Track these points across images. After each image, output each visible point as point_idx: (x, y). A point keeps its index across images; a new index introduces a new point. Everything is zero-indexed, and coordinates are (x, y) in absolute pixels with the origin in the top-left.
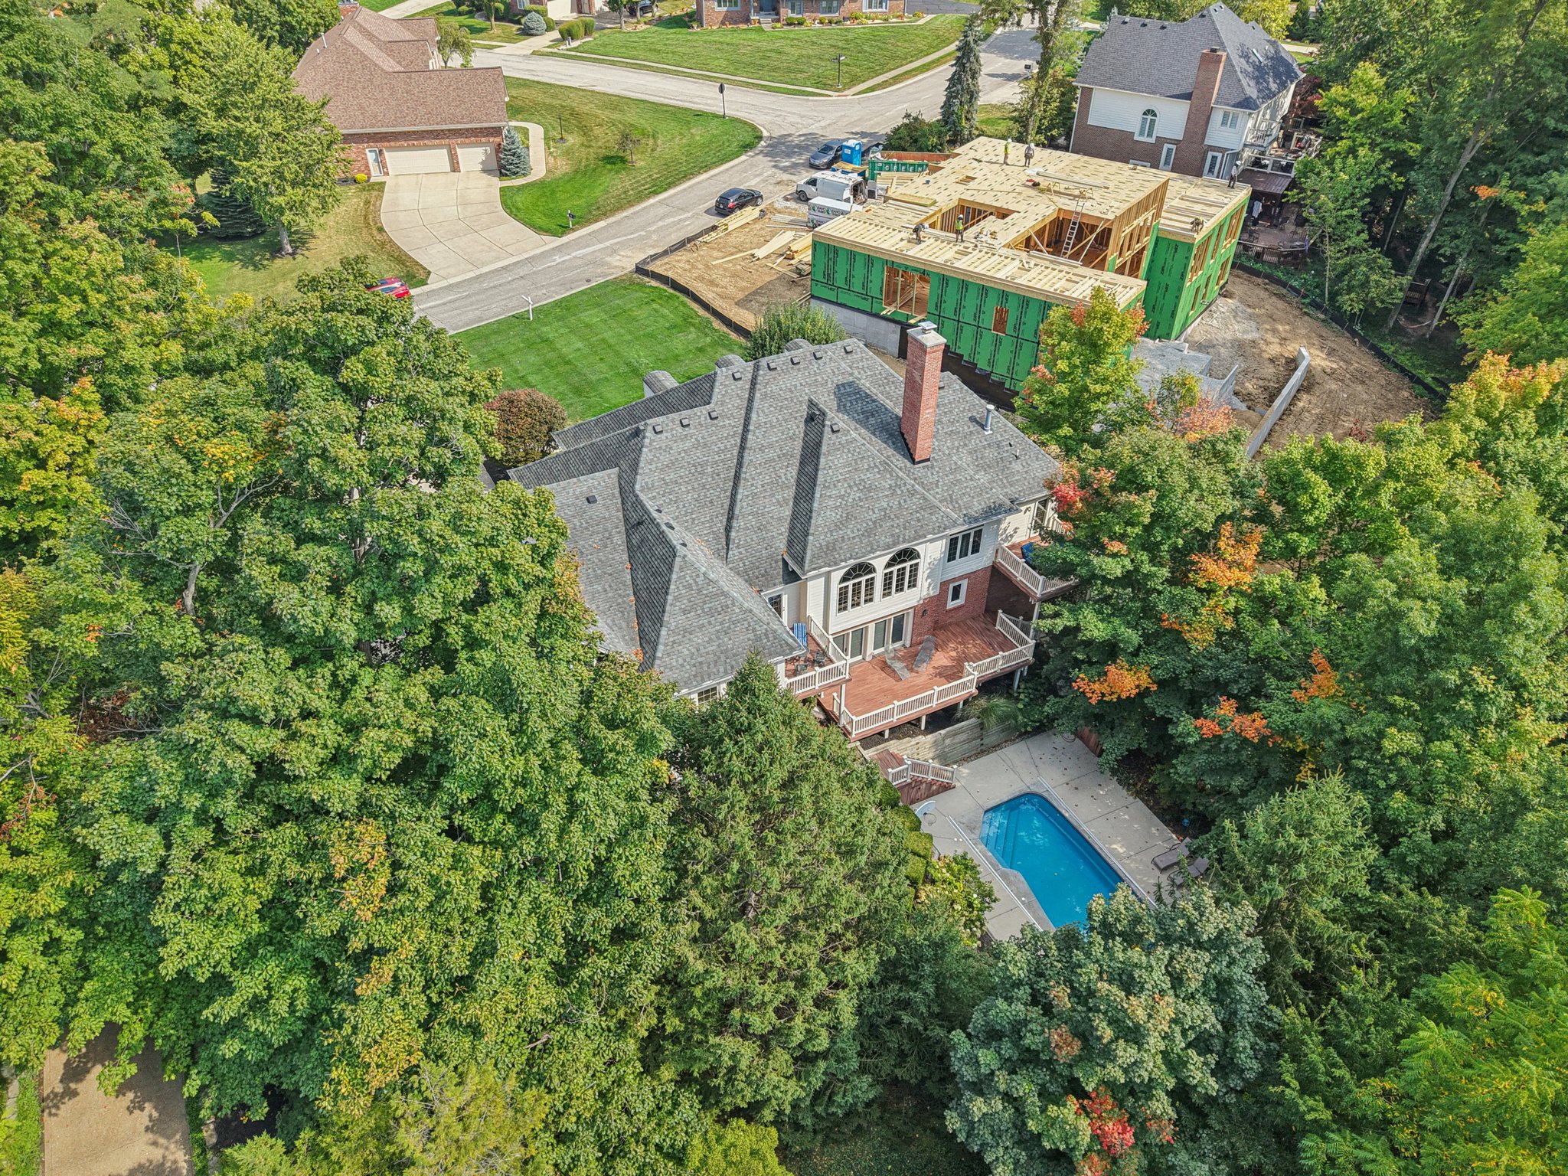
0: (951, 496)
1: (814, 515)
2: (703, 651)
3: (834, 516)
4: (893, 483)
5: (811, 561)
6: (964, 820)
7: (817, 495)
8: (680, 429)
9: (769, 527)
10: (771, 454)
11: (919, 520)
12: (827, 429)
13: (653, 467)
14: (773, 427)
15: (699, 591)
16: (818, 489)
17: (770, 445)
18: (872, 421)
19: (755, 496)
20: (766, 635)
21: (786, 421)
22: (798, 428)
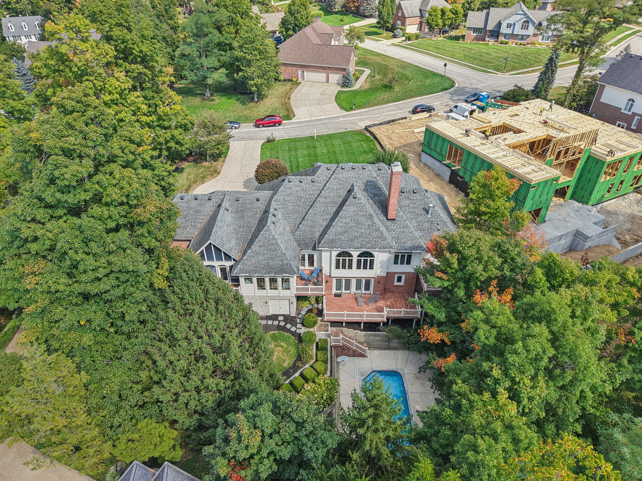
0: (398, 237)
1: (332, 227)
2: (260, 262)
3: (339, 229)
4: (371, 224)
5: (323, 244)
6: (362, 371)
7: (336, 220)
8: (298, 182)
9: (316, 227)
10: (328, 200)
11: (375, 241)
12: (352, 196)
13: (282, 194)
14: (333, 190)
15: (269, 241)
16: (338, 218)
17: (330, 197)
18: (376, 198)
19: (315, 214)
20: (287, 265)
21: (340, 189)
22: (343, 193)
